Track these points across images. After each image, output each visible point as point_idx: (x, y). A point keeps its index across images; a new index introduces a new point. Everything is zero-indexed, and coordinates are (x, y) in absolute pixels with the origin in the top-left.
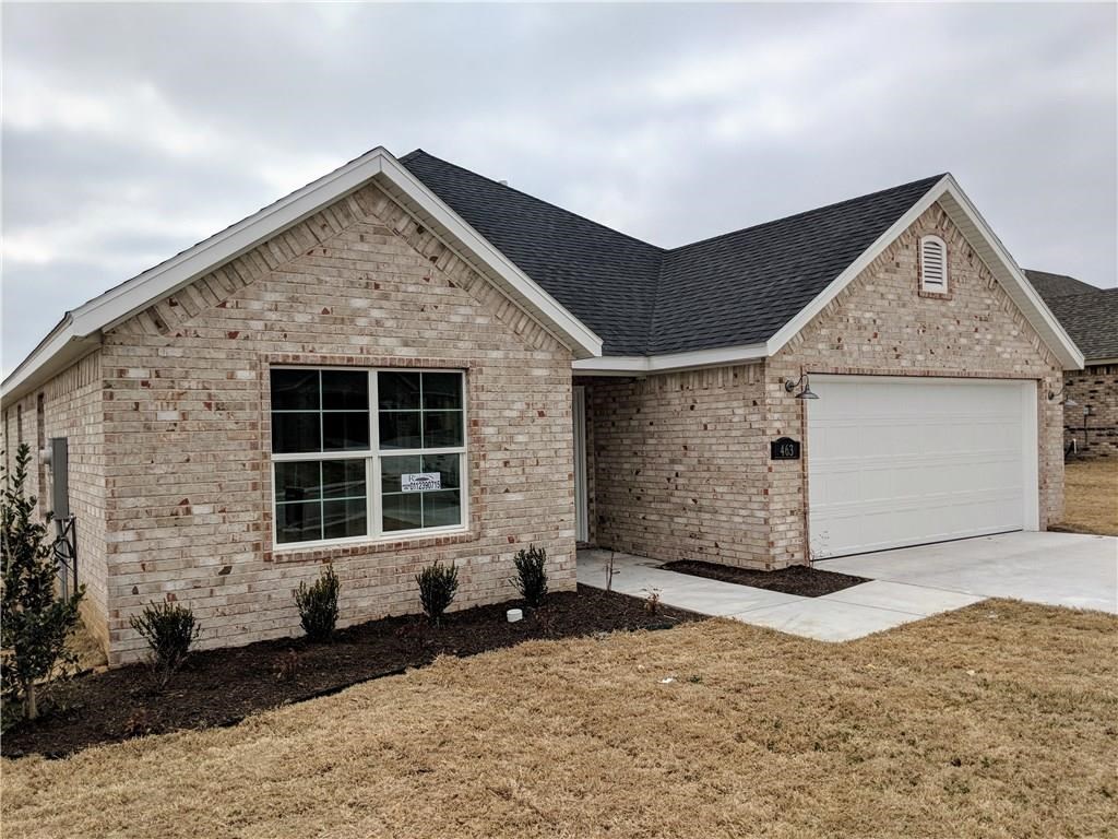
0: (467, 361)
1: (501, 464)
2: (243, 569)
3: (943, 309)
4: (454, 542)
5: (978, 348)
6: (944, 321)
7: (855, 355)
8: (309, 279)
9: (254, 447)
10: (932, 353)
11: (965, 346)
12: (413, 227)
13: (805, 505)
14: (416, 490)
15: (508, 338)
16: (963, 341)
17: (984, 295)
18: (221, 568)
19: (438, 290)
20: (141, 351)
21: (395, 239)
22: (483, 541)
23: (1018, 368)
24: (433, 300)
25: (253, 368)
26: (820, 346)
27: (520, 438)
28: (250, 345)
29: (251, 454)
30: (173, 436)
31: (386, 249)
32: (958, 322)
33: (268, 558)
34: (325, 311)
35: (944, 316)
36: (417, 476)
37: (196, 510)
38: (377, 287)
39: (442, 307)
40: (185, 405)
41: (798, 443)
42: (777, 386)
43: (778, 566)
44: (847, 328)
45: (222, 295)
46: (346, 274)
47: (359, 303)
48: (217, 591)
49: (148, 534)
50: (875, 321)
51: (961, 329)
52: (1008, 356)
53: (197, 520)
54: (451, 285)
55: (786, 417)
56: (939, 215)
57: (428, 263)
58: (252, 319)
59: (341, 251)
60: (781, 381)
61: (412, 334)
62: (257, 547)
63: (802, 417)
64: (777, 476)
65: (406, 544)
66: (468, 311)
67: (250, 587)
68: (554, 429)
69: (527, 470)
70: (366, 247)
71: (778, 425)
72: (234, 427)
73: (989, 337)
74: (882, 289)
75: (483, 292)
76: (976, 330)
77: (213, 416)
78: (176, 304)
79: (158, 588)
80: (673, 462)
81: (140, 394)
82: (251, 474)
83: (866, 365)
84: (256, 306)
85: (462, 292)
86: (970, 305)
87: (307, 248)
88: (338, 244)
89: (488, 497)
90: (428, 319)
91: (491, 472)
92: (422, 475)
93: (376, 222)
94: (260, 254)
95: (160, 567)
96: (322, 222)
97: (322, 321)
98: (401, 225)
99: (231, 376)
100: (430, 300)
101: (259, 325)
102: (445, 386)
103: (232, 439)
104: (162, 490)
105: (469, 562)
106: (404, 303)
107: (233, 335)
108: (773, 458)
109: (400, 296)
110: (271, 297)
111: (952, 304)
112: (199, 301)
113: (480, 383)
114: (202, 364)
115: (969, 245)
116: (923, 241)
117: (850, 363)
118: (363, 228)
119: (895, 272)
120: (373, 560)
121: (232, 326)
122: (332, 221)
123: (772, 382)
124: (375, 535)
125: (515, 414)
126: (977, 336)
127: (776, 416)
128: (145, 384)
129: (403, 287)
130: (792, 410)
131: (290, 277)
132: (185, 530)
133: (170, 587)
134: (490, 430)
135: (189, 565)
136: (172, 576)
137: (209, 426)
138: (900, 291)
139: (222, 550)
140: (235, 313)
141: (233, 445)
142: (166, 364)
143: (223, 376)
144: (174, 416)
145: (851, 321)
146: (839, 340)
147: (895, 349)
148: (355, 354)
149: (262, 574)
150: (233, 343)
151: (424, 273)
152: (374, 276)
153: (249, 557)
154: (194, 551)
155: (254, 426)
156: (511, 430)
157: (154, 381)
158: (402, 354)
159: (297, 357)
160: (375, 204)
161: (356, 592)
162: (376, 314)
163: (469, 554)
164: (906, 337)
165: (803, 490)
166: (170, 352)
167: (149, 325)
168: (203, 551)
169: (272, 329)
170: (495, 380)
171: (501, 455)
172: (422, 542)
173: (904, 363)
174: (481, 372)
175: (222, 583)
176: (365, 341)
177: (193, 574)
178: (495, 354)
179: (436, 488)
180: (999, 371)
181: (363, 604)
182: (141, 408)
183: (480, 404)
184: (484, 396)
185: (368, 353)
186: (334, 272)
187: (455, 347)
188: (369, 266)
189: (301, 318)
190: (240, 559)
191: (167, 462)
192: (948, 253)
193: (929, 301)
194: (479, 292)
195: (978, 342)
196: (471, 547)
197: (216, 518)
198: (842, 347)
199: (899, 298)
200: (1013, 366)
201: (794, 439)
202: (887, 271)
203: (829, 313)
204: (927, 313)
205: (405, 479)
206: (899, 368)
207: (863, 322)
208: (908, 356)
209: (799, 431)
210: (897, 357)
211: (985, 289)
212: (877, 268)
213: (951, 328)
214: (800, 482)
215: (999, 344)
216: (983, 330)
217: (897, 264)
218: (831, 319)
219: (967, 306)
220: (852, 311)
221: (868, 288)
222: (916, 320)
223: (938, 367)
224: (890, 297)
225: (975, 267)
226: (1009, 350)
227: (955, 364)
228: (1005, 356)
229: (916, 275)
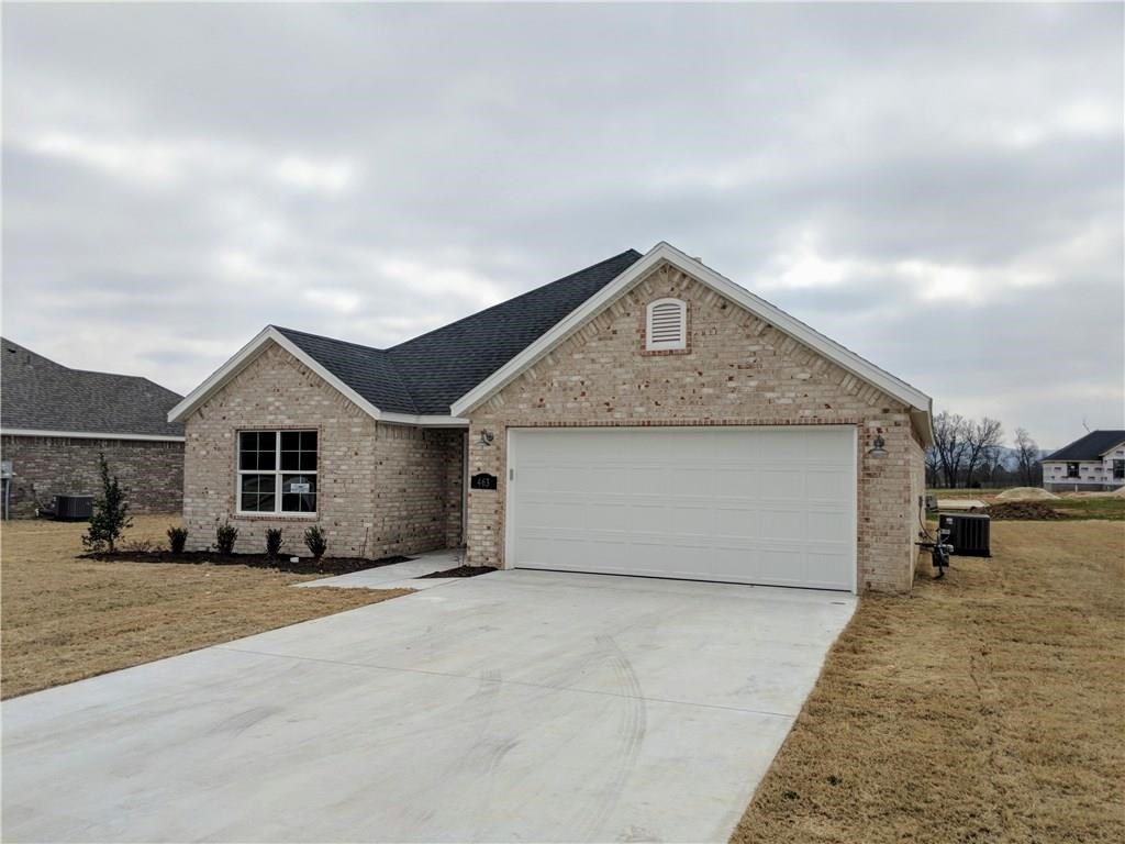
0: (318, 425)
1: (333, 481)
2: (223, 520)
3: (678, 363)
4: (302, 520)
5: (732, 396)
6: (677, 375)
7: (557, 412)
8: (251, 390)
9: (229, 467)
10: (657, 404)
11: (709, 396)
13: (502, 523)
14: (297, 492)
15: (339, 411)
16: (706, 391)
17: (746, 342)
18: (216, 518)
19: (305, 389)
20: (196, 426)
21: (287, 366)
22: (321, 522)
23: (807, 413)
24: (302, 394)
25: (230, 432)
26: (521, 406)
27: (343, 467)
28: (230, 422)
29: (228, 470)
30: (204, 461)
31: (283, 372)
32: (700, 374)
33: (231, 516)
34: (257, 405)
35: (678, 370)
36: (298, 485)
37: (210, 492)
38: (278, 390)
39: (307, 398)
40: (208, 448)
41: (495, 478)
42: (478, 437)
43: (473, 565)
44: (550, 390)
45: (220, 400)
46: (266, 386)
47: (271, 399)
48: (214, 528)
49: (195, 500)
50: (583, 383)
51: (702, 380)
52: (790, 401)
53: (210, 497)
54: (311, 386)
55: (487, 458)
56: (677, 278)
57: (301, 376)
58: (231, 410)
59: (264, 375)
60: (481, 433)
61: (292, 412)
63: (502, 459)
64: (476, 500)
66: (320, 398)
68: (364, 462)
69: (347, 485)
70: (273, 372)
71: (479, 464)
72: (223, 458)
73: (753, 383)
74: (593, 356)
76: (731, 379)
77: (216, 453)
78: (207, 406)
81: (195, 444)
82: (227, 478)
83: (570, 418)
84: (232, 404)
85: (316, 388)
86: (720, 355)
88: (263, 372)
89: (325, 499)
90: (300, 404)
91: (327, 485)
92: (300, 485)
95: (198, 514)
97: (256, 409)
99: (223, 436)
101: (232, 413)
102: (310, 438)
103: (222, 463)
104: (200, 483)
106: (289, 397)
107: (224, 418)
108: (472, 488)
109: (288, 394)
110: (238, 400)
111: (692, 357)
113: (324, 437)
114: (214, 431)
115: (721, 297)
116: (650, 308)
117: (553, 418)
118: (274, 363)
119: (611, 339)
121: (224, 414)
122: (261, 363)
123: (474, 433)
124: (278, 512)
125: (341, 454)
126: (731, 384)
127: (477, 458)
128: (197, 440)
129: (289, 390)
130: (491, 453)
131: (244, 390)
132: (206, 500)
133: (201, 523)
134: (327, 462)
137: (215, 457)
138: (616, 354)
139: (216, 510)
140: (226, 408)
141: (222, 466)
143: (220, 436)
144: (204, 453)
145: (556, 385)
146: (541, 400)
147: (608, 404)
148: (267, 424)
150: (224, 422)
151: (299, 381)
152: (277, 386)
153: (225, 515)
154: (208, 509)
155: (229, 457)
156: (339, 462)
157: (199, 438)
158: (288, 423)
159: (248, 427)
162: (277, 404)
164: (621, 393)
165: (500, 512)
166: (204, 426)
167: (198, 416)
168: (211, 510)
169: (238, 414)
170: (332, 435)
171: (333, 476)
172: (290, 518)
173: (618, 415)
174: (325, 430)
175: (216, 524)
177: (208, 519)
178: (334, 421)
179: (306, 492)
183: (327, 451)
184: (325, 444)
185: (276, 423)
186: (261, 386)
187: (312, 418)
188: (276, 381)
189: (247, 409)
190: (222, 515)
191: (202, 472)
192: (689, 310)
193: (657, 358)
195: (733, 390)
197: (216, 496)
198: (544, 406)
199: (615, 359)
200: (797, 412)
201: (493, 475)
202: (600, 339)
203: (531, 380)
204: (654, 370)
205: (293, 486)
206: (610, 420)
207: (570, 384)
208: (624, 409)
209: (498, 469)
210: (609, 410)
211: (748, 337)
212: (587, 339)
213: (688, 380)
214: (495, 506)
215: (772, 389)
216: (743, 378)
217: (615, 332)
218: (534, 385)
219: (716, 356)
220: (557, 376)
221: (576, 356)
222: (636, 377)
223: (665, 417)
224: (603, 361)
225: (731, 317)
226: (793, 395)
227: (691, 414)
228: (783, 401)
229: (638, 338)
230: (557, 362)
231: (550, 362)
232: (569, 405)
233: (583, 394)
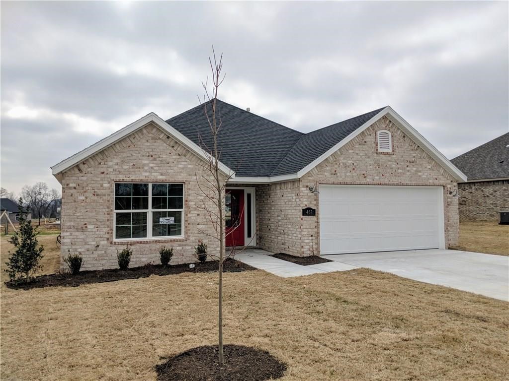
0: (184, 180)
1: (196, 215)
2: (103, 246)
3: (390, 158)
4: (177, 241)
5: (408, 173)
6: (389, 163)
7: (343, 177)
8: (129, 155)
9: (108, 208)
10: (383, 175)
11: (401, 173)
12: (166, 137)
13: (318, 233)
14: (165, 223)
16: (400, 171)
17: (412, 152)
18: (96, 245)
19: (174, 157)
20: (73, 178)
21: (159, 141)
22: (188, 241)
23: (431, 181)
24: (173, 160)
25: (109, 183)
26: (326, 174)
27: (204, 206)
28: (108, 176)
29: (107, 210)
30: (83, 204)
31: (155, 144)
32: (397, 163)
33: (111, 243)
34: (134, 165)
35: (390, 161)
36: (166, 218)
37: (89, 227)
38: (152, 156)
39: (175, 162)
40: (87, 194)
41: (315, 210)
42: (305, 189)
43: (305, 256)
44: (339, 167)
45: (99, 160)
46: (141, 153)
47: (146, 162)
48: (94, 253)
49: (74, 234)
50: (353, 164)
51: (399, 166)
52: (425, 177)
53: (89, 230)
54: (179, 155)
55: (309, 200)
56: (388, 122)
57: (171, 148)
58: (109, 168)
59: (140, 145)
60: (307, 187)
61: (164, 171)
62: (108, 239)
63: (317, 200)
64: (306, 222)
65: (159, 241)
66: (185, 163)
67: (105, 252)
69: (206, 217)
70: (148, 144)
71: (306, 203)
72: (102, 201)
73: (415, 169)
74: (357, 152)
75: (191, 157)
76: (407, 166)
77: (95, 198)
78: (85, 164)
79: (76, 250)
80: (278, 216)
81: (73, 191)
82: (107, 216)
83: (348, 180)
84: (110, 164)
85: (183, 157)
86: (404, 156)
87: (128, 145)
88: (139, 143)
89: (191, 226)
90: (170, 166)
91: (192, 218)
92: (167, 218)
93: (153, 136)
94: (113, 148)
95: (77, 244)
96: (133, 137)
97: (133, 168)
98: (161, 137)
99: (102, 186)
100: (171, 160)
101: (111, 170)
102: (177, 189)
103: (101, 205)
104: (78, 220)
105: (183, 248)
106: (161, 161)
107: (103, 173)
108: (303, 215)
109: (160, 159)
110: (117, 161)
111: (394, 156)
112: (92, 163)
113: (189, 187)
114: (93, 182)
115: (404, 133)
116: (378, 132)
117: (341, 180)
118: (148, 138)
119: (364, 145)
120: (148, 246)
121: (102, 170)
122: (137, 136)
123: (303, 187)
124: (150, 237)
125: (202, 198)
126: (408, 169)
127: (305, 200)
128: (75, 188)
129: (161, 156)
130: (312, 197)
131: (122, 154)
132: (85, 233)
133: (79, 250)
134: (193, 203)
135: (86, 244)
136: (80, 247)
137: (94, 201)
138: (367, 152)
139: (96, 240)
140: (104, 166)
141: (102, 207)
142: (81, 182)
143: (99, 185)
144: (83, 198)
145: (341, 164)
146: (335, 171)
147: (364, 174)
148: (143, 178)
149: (109, 248)
150: (103, 175)
151: (169, 151)
152: (151, 153)
153: (105, 242)
154: (88, 240)
155: (108, 201)
156: (200, 204)
157: (77, 187)
158: (159, 177)
159: (123, 180)
160: (152, 130)
161: (141, 256)
162: (151, 165)
163: (183, 245)
164: (369, 170)
165: (317, 227)
166: (83, 178)
167: (76, 170)
168: (90, 240)
169: (115, 171)
170: (195, 186)
171: (196, 212)
172: (165, 241)
173: (368, 180)
174: (189, 183)
175: (96, 250)
176: (147, 174)
177: (87, 247)
178: (195, 177)
179: (172, 222)
180: (421, 182)
181: (143, 260)
182: (73, 195)
183: (190, 196)
184: (190, 192)
185: (148, 178)
186: (137, 152)
187: (180, 175)
188: (150, 150)
189: (126, 167)
190: (102, 243)
191: (81, 212)
192: (392, 136)
193: (382, 155)
194: (190, 157)
195: (408, 171)
196: (184, 243)
197: (95, 230)
198: (337, 174)
199: (366, 155)
200: (428, 181)
201: (313, 208)
202: (360, 144)
203: (330, 161)
204: (381, 160)
205: (161, 219)
206: (366, 182)
207: (348, 164)
208: (371, 177)
209: (315, 205)
210: (365, 177)
211: (412, 150)
212: (355, 144)
213: (394, 166)
214: (316, 224)
215: (420, 172)
216: (411, 166)
217: (365, 142)
218: (332, 164)
219: (402, 157)
220: (342, 160)
221: (350, 151)
222: (375, 163)
223: (386, 181)
224: (361, 154)
225: (407, 141)
226: (426, 174)
227: (395, 180)
228: (424, 176)
229: (375, 146)
230: (342, 153)
231: (339, 153)
232: (348, 174)
233: (354, 169)
